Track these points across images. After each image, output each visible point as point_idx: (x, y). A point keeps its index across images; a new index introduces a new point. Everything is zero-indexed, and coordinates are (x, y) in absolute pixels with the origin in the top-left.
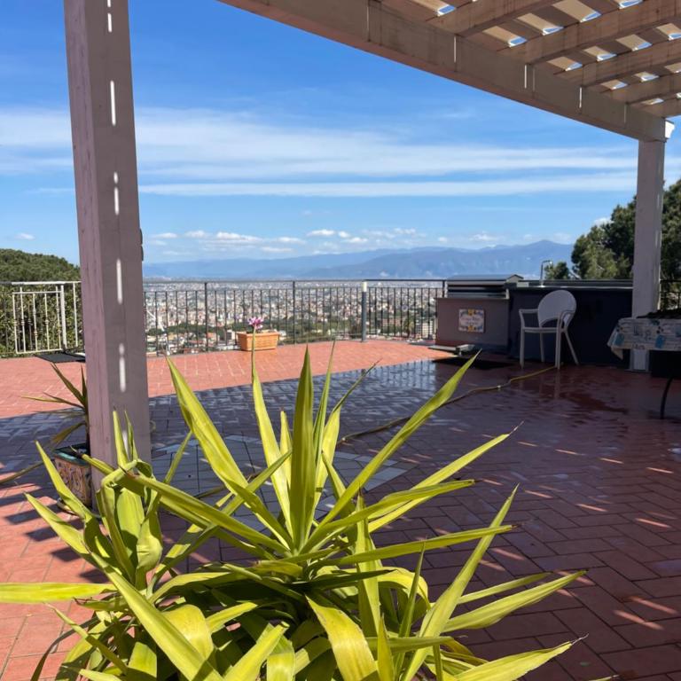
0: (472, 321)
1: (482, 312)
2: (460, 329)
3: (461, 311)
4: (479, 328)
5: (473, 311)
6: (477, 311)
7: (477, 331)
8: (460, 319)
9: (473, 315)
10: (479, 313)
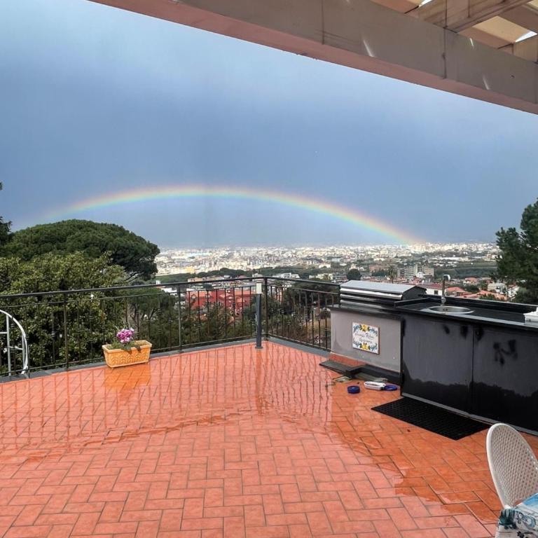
0: (366, 339)
1: (376, 329)
2: (354, 346)
3: (354, 325)
4: (373, 348)
5: (367, 326)
6: (371, 328)
7: (371, 350)
8: (354, 334)
9: (367, 332)
10: (373, 330)
